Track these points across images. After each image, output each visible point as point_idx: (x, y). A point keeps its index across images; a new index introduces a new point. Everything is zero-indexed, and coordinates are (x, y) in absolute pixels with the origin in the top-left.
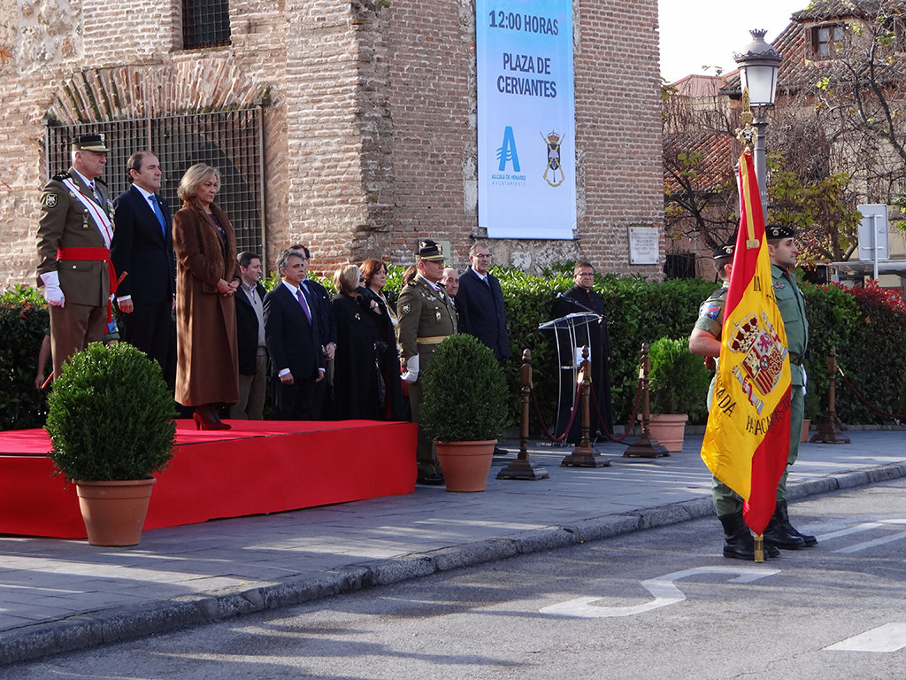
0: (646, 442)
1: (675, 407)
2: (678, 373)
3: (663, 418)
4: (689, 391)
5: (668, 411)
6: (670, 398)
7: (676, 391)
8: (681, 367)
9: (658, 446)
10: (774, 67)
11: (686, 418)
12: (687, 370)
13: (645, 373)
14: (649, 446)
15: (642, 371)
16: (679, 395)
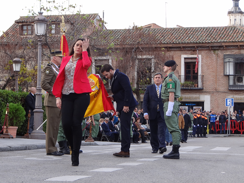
0: (7, 134)
1: (15, 124)
2: (16, 113)
3: (11, 127)
4: (19, 119)
5: (12, 125)
6: (13, 121)
7: (15, 119)
8: (17, 112)
9: (10, 135)
10: (45, 23)
11: (17, 128)
12: (19, 113)
13: (8, 113)
14: (8, 135)
15: (7, 112)
16: (16, 120)
